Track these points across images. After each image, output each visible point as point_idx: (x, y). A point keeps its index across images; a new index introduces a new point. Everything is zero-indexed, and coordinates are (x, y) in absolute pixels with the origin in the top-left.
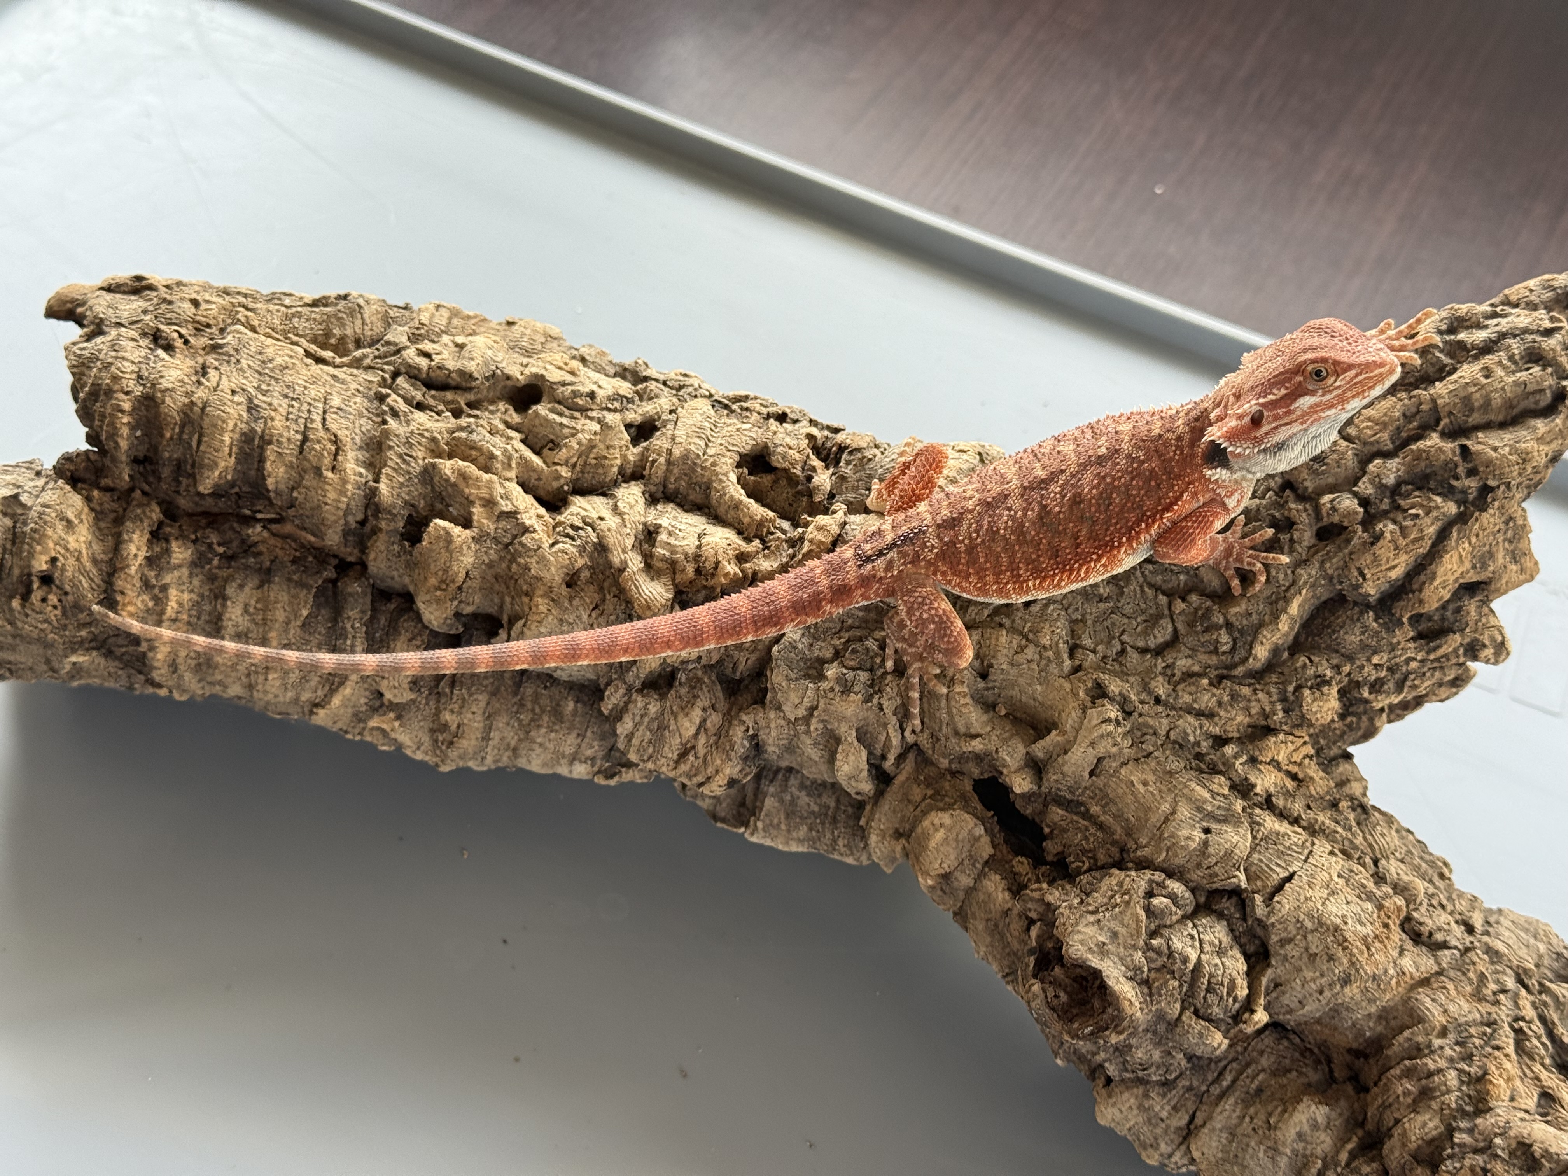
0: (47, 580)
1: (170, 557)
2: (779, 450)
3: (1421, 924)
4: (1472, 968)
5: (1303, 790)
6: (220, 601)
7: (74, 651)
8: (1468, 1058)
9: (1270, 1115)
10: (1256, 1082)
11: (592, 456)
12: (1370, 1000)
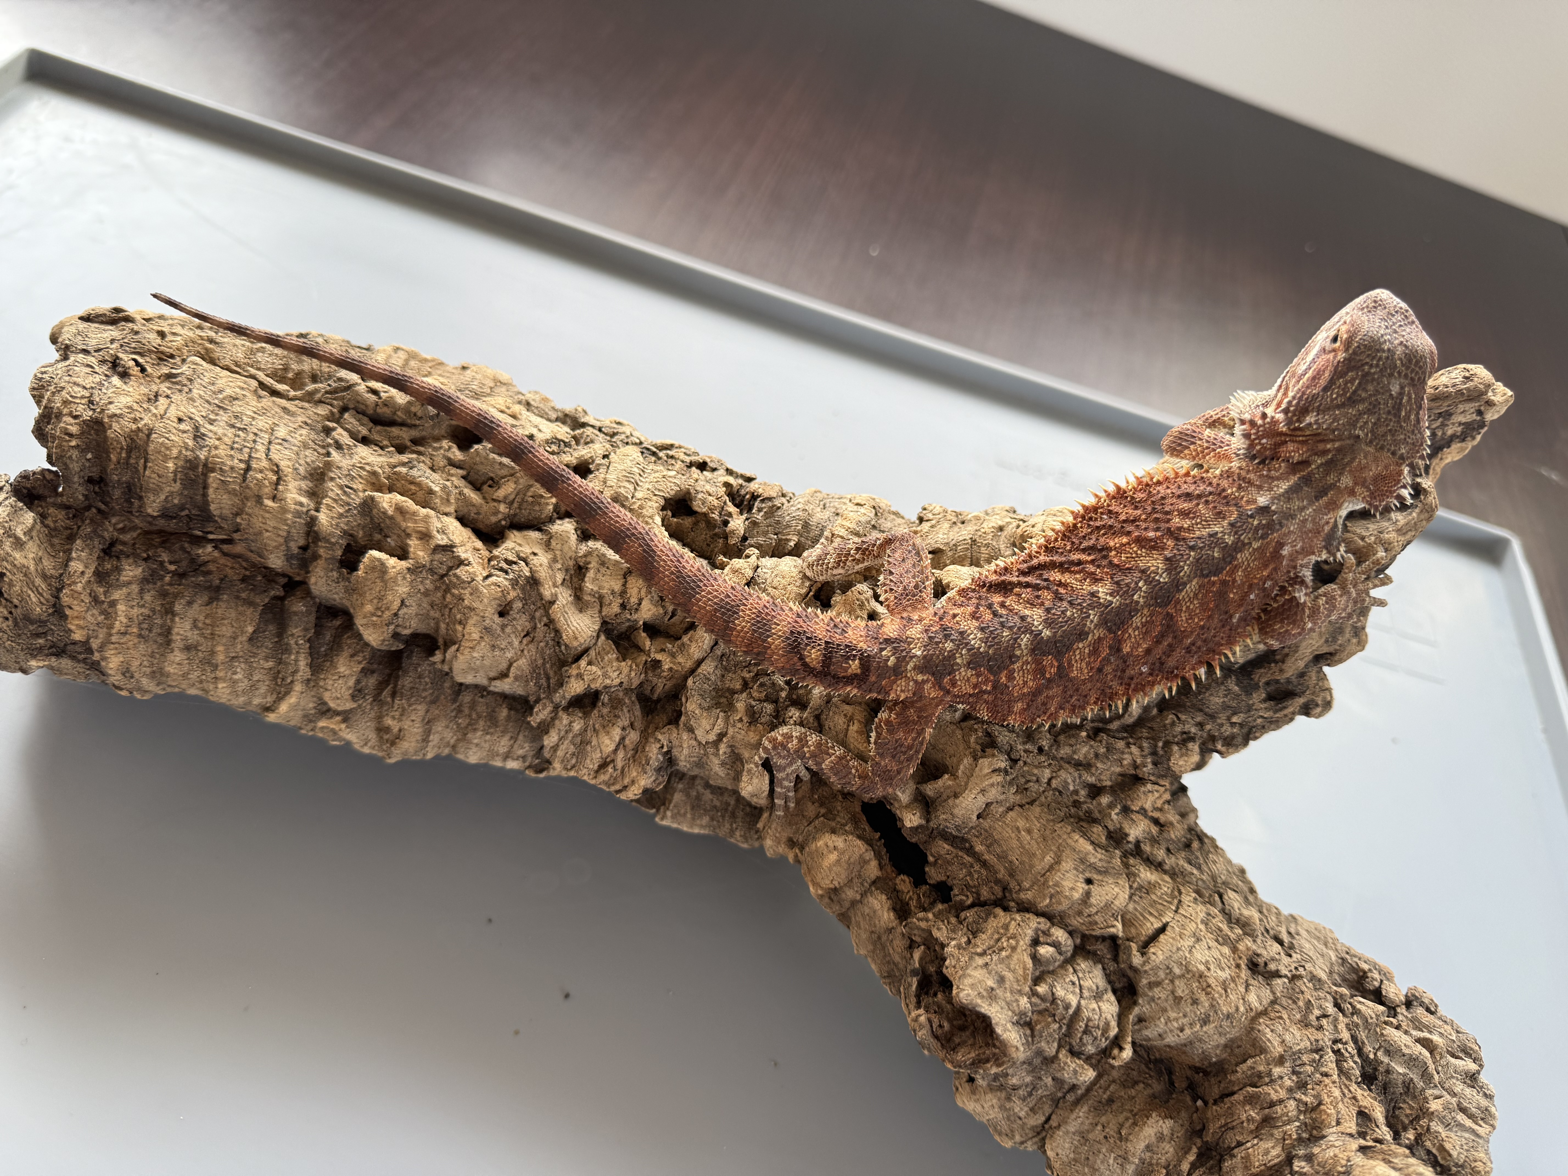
1: (120, 574)
2: (700, 496)
3: (1258, 955)
4: (1300, 996)
5: (1165, 835)
6: (169, 616)
8: (1304, 1087)
9: (1121, 1126)
10: (1108, 1093)
11: (530, 494)
12: (1220, 1034)
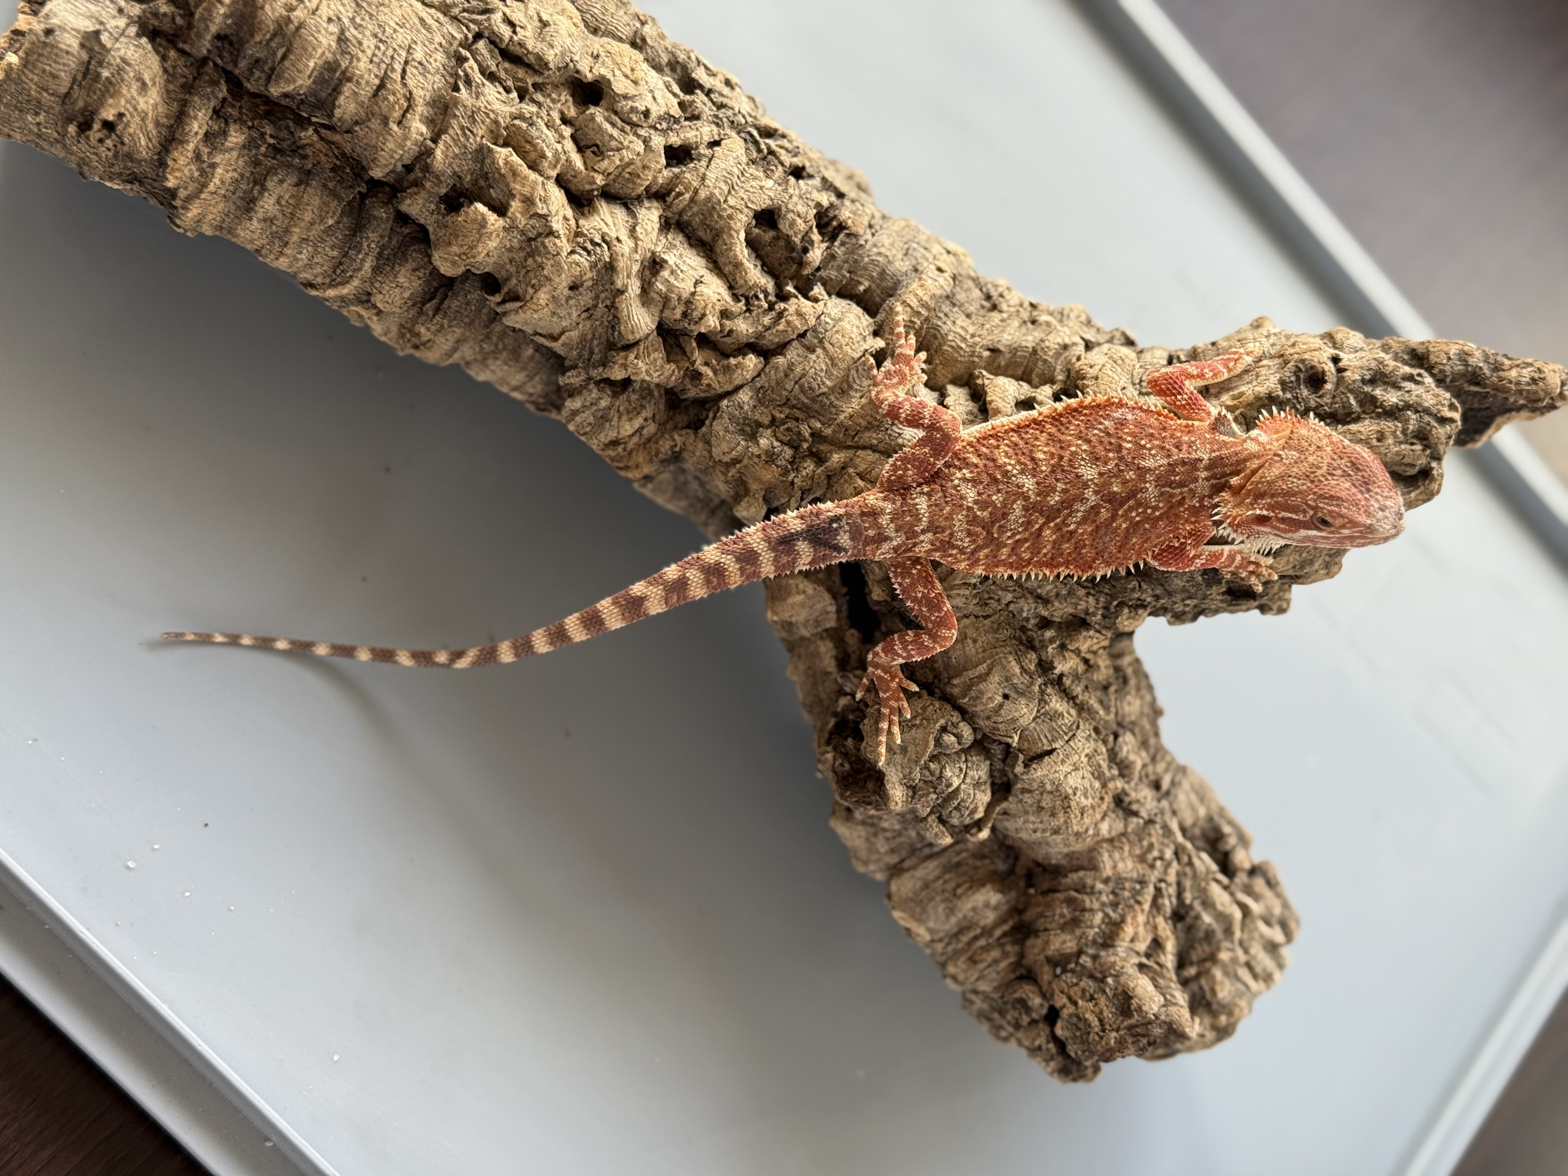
0: (109, 126)
1: (226, 140)
2: (790, 216)
3: (1126, 795)
4: (1148, 837)
5: (1089, 675)
6: (257, 187)
7: (111, 179)
8: (1115, 905)
9: (959, 886)
10: (958, 859)
11: (628, 170)
12: (1066, 845)
